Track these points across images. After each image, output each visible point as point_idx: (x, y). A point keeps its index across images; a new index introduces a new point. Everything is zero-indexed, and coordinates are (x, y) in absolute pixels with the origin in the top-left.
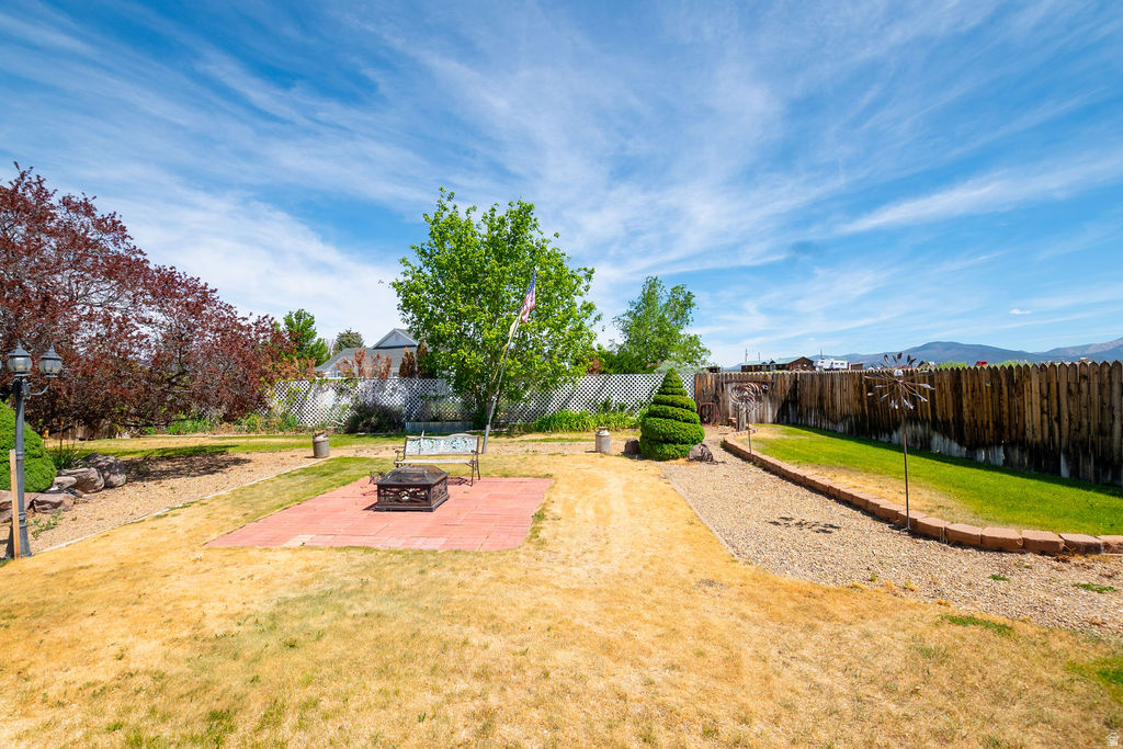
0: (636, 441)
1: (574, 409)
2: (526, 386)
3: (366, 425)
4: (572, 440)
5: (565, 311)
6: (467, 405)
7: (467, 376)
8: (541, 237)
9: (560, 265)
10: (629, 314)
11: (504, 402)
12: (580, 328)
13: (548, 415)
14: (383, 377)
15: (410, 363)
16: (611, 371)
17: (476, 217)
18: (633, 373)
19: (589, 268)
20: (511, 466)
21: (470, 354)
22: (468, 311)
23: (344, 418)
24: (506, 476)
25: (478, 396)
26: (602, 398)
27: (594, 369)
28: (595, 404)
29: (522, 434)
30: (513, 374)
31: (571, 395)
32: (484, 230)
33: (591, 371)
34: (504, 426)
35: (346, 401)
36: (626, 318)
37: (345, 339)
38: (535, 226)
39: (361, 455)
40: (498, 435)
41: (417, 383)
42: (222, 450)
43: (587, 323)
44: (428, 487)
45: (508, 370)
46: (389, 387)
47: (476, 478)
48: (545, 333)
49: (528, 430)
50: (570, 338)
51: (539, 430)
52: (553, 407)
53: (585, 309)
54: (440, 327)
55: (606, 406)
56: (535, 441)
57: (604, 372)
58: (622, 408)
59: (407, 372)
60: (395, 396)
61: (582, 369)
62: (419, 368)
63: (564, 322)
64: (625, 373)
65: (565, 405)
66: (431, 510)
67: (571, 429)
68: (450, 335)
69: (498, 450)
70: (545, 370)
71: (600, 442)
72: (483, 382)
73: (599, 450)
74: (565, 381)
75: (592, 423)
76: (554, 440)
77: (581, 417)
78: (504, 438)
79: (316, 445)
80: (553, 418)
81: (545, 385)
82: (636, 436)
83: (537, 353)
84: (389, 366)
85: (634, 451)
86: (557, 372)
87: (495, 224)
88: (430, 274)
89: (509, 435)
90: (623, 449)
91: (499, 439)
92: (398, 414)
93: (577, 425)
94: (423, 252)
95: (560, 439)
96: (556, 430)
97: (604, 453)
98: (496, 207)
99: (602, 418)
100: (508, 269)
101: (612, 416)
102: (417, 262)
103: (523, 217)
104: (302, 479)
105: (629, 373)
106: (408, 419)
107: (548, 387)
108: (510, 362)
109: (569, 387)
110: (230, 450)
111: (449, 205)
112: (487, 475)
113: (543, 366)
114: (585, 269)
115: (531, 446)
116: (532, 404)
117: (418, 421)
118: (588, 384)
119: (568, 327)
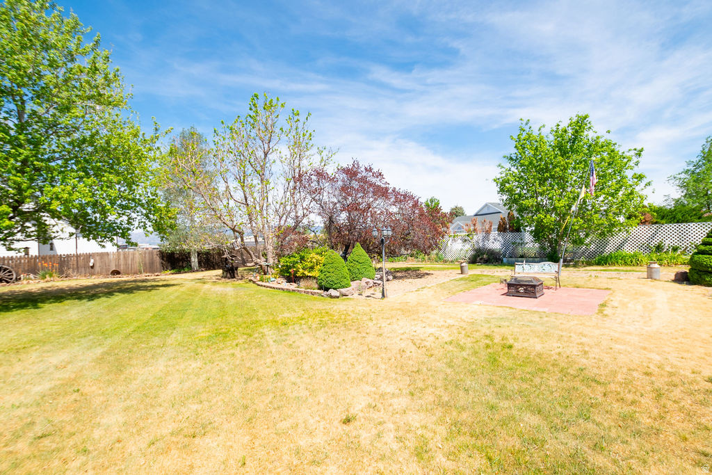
0: (686, 273)
1: (628, 250)
2: (587, 235)
3: (481, 259)
4: (627, 271)
5: (618, 182)
6: (542, 248)
7: (543, 230)
8: (596, 135)
9: (613, 151)
10: (687, 172)
11: (570, 246)
12: (632, 193)
13: (605, 254)
14: (488, 232)
15: (504, 224)
16: (664, 221)
17: (545, 131)
18: (687, 222)
19: (639, 148)
20: (580, 282)
21: (545, 216)
22: (544, 191)
23: (468, 255)
24: (578, 287)
25: (550, 242)
26: (655, 242)
27: (646, 221)
28: (648, 246)
29: (585, 266)
30: (577, 228)
31: (625, 241)
32: (551, 138)
33: (643, 223)
34: (570, 261)
35: (468, 246)
36: (683, 176)
37: (454, 211)
38: (590, 128)
39: (485, 273)
40: (566, 266)
41: (509, 235)
42: (417, 269)
43: (637, 189)
44: (534, 286)
45: (573, 225)
46: (491, 237)
47: (558, 287)
48: (601, 199)
49: (589, 264)
50: (623, 201)
51: (599, 264)
52: (609, 249)
53: (637, 178)
54: (526, 202)
55: (659, 248)
56: (596, 270)
57: (656, 223)
58: (675, 249)
59: (502, 228)
60: (495, 243)
61: (634, 221)
62: (510, 227)
63: (617, 190)
64: (678, 222)
65: (620, 247)
66: (536, 298)
67: (626, 264)
68: (532, 206)
69: (568, 274)
70: (602, 224)
71: (651, 272)
72: (553, 233)
73: (650, 276)
74: (620, 230)
75: (645, 260)
76: (611, 270)
77: (635, 255)
78: (572, 269)
79: (462, 267)
80: (610, 256)
81: (602, 234)
82: (686, 269)
83: (595, 213)
84: (491, 226)
85: (682, 278)
86: (612, 225)
87: (559, 133)
88: (516, 171)
89: (575, 266)
90: (673, 278)
91: (568, 269)
92: (498, 253)
93: (632, 261)
94: (511, 159)
95: (616, 270)
96: (613, 264)
97: (655, 279)
98: (559, 124)
99: (654, 256)
100: (570, 161)
101: (665, 255)
102: (507, 165)
103: (580, 124)
104: (463, 282)
105: (682, 222)
106: (504, 256)
107: (605, 235)
108: (575, 220)
109: (623, 235)
110: (421, 269)
111: (527, 128)
112: (564, 286)
113: (601, 222)
114: (635, 149)
115: (593, 273)
116: (592, 247)
117: (511, 257)
118: (641, 232)
119: (621, 193)
